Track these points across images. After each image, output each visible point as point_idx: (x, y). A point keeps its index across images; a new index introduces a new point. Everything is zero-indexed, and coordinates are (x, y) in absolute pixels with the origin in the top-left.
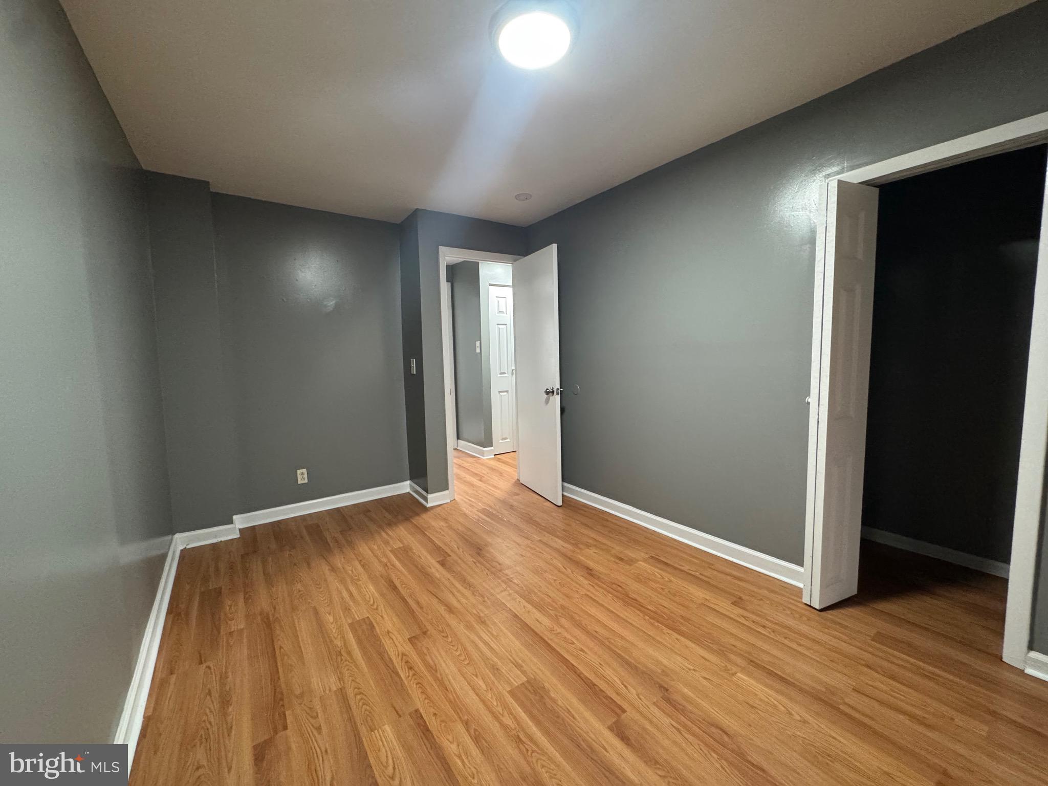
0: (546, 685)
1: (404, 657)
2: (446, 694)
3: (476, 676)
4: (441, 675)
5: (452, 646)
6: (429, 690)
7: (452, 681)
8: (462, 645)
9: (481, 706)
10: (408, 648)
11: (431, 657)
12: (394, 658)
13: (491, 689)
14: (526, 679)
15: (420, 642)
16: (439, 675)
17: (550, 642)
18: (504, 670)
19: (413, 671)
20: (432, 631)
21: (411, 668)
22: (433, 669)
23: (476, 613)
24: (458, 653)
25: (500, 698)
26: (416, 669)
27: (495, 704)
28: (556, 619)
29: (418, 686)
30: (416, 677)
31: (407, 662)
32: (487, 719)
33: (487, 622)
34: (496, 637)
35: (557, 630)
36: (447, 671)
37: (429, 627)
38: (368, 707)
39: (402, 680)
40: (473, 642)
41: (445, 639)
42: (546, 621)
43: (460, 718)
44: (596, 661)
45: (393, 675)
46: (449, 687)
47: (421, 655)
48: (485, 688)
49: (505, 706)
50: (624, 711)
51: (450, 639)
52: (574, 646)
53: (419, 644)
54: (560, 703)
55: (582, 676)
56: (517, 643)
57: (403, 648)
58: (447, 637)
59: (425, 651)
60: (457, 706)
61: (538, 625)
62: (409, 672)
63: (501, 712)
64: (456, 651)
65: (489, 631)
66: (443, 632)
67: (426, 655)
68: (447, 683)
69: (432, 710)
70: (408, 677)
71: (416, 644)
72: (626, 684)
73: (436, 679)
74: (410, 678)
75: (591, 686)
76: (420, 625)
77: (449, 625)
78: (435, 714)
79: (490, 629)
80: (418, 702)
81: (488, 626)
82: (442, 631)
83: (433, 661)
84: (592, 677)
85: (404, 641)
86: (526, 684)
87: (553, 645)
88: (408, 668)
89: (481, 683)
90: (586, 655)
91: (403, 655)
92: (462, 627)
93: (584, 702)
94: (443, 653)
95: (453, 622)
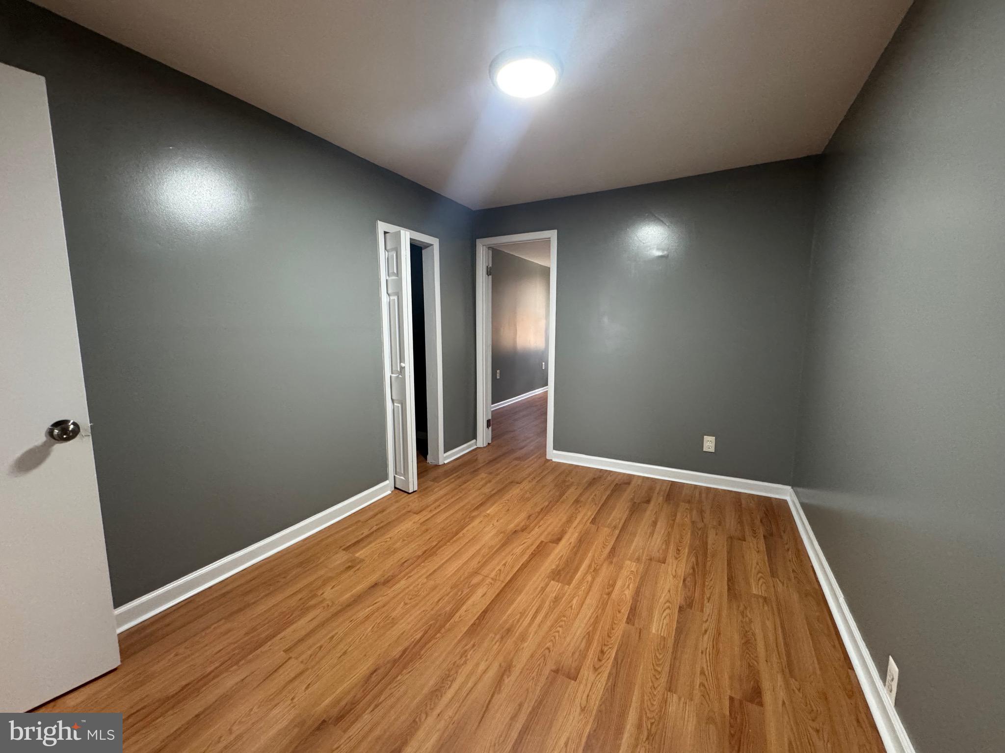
0: (549, 571)
1: (597, 667)
2: (600, 615)
3: (571, 607)
4: (589, 627)
5: (555, 637)
6: (607, 627)
7: (587, 618)
8: (550, 630)
9: (591, 593)
10: (586, 673)
11: (579, 646)
12: (606, 675)
13: (575, 594)
14: (552, 582)
15: (571, 666)
16: (591, 629)
18: (553, 595)
19: (603, 647)
20: (551, 666)
21: (602, 652)
22: (589, 637)
23: (498, 644)
24: (560, 629)
26: (599, 649)
27: (583, 588)
28: (475, 586)
29: (611, 636)
30: (606, 643)
31: (600, 660)
32: (596, 588)
33: (505, 628)
34: (522, 614)
35: (490, 581)
36: (583, 625)
37: (546, 671)
38: (658, 655)
39: (617, 650)
40: (539, 626)
41: (551, 649)
42: (481, 590)
43: (608, 599)
45: (619, 662)
46: (595, 615)
47: (584, 656)
48: (577, 598)
49: (578, 587)
50: (542, 542)
51: (549, 644)
52: (502, 569)
53: (574, 665)
54: (557, 563)
55: (528, 560)
57: (590, 675)
58: (548, 648)
59: (577, 654)
60: (603, 605)
61: (487, 594)
62: (607, 650)
63: (586, 583)
64: (558, 632)
65: (518, 621)
66: (544, 656)
67: (580, 651)
68: (592, 620)
69: (619, 615)
70: (610, 648)
71: (576, 669)
72: (522, 543)
73: (595, 629)
74: (611, 646)
75: (533, 555)
76: (551, 682)
77: (532, 657)
78: (619, 612)
80: (621, 627)
81: (511, 625)
82: (543, 658)
83: (582, 641)
85: (580, 682)
86: (556, 580)
88: (604, 655)
89: (574, 602)
91: (595, 669)
92: (526, 644)
93: (549, 554)
94: (568, 639)
95: (525, 656)
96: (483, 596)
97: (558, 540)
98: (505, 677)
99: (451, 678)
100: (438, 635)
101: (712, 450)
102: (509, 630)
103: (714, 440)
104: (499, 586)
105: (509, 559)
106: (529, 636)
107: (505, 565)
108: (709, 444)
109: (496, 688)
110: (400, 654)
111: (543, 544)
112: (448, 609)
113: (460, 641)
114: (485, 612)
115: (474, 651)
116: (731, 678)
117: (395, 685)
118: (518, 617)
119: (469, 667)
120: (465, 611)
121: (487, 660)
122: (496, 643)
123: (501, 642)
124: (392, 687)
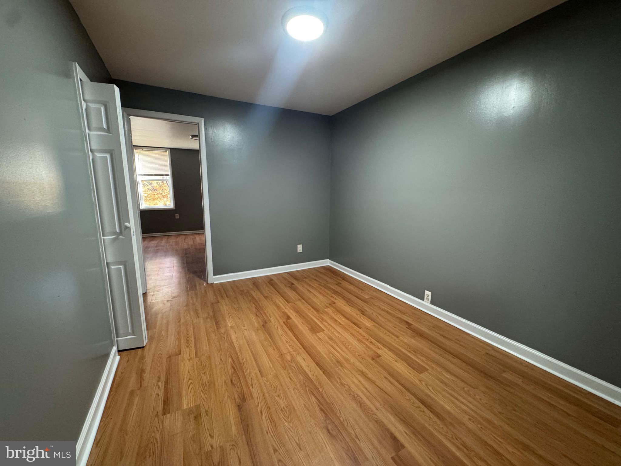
0: (309, 331)
2: (351, 332)
3: (339, 337)
4: (355, 339)
5: (354, 350)
6: (359, 334)
7: (349, 336)
8: (348, 349)
9: (336, 328)
10: (379, 352)
11: (364, 347)
12: (383, 348)
13: (332, 332)
14: (317, 334)
17: (301, 347)
18: (326, 338)
19: (368, 341)
20: (370, 360)
21: (371, 342)
22: (361, 341)
23: (344, 369)
24: (350, 346)
25: (329, 330)
27: (330, 328)
28: (293, 360)
29: (363, 335)
30: (367, 339)
31: (374, 345)
32: (333, 325)
33: (336, 362)
34: (330, 353)
35: (295, 353)
36: (352, 339)
37: (372, 362)
40: (343, 351)
41: (360, 355)
42: (299, 359)
43: (343, 326)
44: (284, 337)
47: (370, 348)
48: (335, 333)
49: (326, 327)
50: (284, 322)
51: (357, 354)
52: (290, 344)
53: (373, 353)
54: (305, 326)
55: (292, 333)
56: (319, 349)
57: (381, 351)
59: (368, 349)
60: (345, 329)
61: (305, 358)
64: (351, 348)
67: (367, 347)
68: (351, 335)
69: (354, 328)
71: (375, 353)
72: (276, 328)
75: (291, 330)
77: (361, 362)
79: (334, 357)
80: (360, 331)
81: (335, 360)
82: (363, 359)
84: (289, 332)
85: (383, 356)
86: (317, 332)
87: (300, 345)
89: (337, 335)
90: (286, 339)
91: (378, 348)
92: (351, 361)
94: (358, 347)
95: (358, 364)
96: (304, 360)
97: (289, 317)
98: (367, 376)
99: (356, 396)
100: (321, 390)
101: (301, 251)
102: (338, 362)
103: (302, 246)
104: (302, 351)
105: (284, 338)
106: (347, 357)
107: (287, 342)
108: (300, 248)
109: (371, 381)
110: (322, 413)
111: (285, 322)
112: (302, 378)
113: (332, 383)
114: (318, 365)
115: (343, 380)
116: (399, 323)
117: (346, 423)
118: (331, 355)
119: (352, 386)
120: (311, 371)
121: (353, 378)
122: (343, 370)
123: (344, 368)
124: (347, 425)
